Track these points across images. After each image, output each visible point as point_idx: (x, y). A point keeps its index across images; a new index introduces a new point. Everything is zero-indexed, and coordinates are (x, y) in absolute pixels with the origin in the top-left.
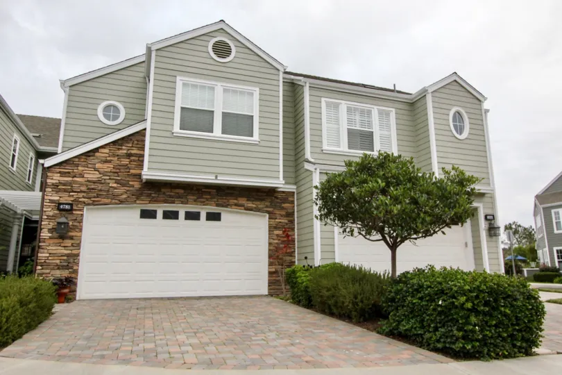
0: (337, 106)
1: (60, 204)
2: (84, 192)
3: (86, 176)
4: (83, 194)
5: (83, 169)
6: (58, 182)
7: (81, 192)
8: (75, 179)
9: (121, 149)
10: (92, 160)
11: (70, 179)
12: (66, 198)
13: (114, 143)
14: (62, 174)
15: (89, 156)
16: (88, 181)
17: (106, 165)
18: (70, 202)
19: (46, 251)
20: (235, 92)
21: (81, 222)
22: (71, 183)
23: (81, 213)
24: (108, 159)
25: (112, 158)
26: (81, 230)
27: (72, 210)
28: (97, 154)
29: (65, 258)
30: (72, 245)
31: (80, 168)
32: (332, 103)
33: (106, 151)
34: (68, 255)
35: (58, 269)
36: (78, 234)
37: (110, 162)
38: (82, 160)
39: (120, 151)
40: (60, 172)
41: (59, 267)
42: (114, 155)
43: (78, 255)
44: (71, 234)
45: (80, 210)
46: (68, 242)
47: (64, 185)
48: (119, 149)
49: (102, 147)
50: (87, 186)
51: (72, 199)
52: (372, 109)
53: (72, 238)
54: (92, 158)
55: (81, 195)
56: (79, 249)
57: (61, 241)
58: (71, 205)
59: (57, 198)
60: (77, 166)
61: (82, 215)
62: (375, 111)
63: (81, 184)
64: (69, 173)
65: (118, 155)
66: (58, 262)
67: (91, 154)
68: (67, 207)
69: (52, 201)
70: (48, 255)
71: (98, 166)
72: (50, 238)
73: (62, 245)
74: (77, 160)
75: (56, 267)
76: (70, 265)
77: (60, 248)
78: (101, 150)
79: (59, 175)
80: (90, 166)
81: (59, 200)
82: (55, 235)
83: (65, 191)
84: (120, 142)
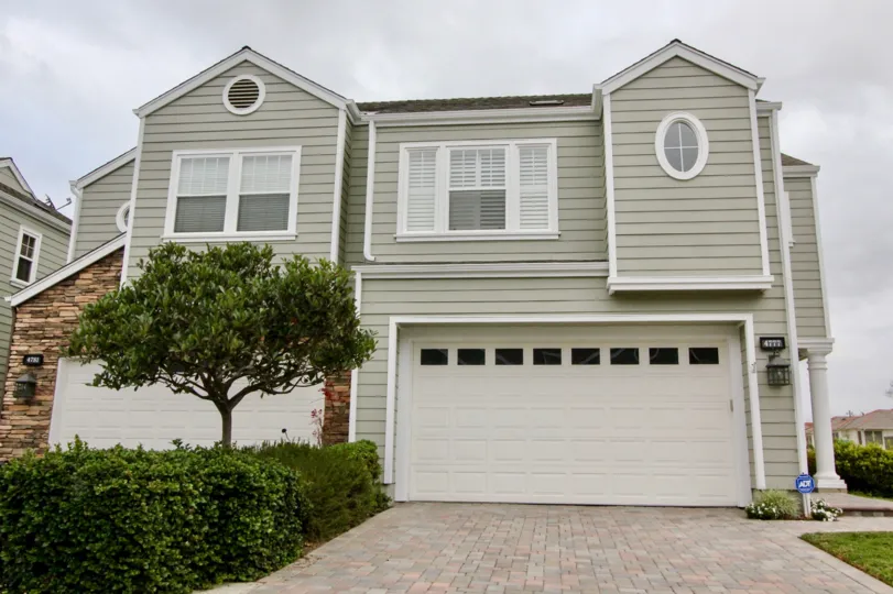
0: (431, 154)
1: (26, 356)
2: (59, 338)
3: (62, 314)
4: (57, 341)
5: (59, 304)
6: (28, 325)
7: (55, 337)
8: (50, 320)
9: (108, 271)
10: (71, 291)
11: (43, 320)
12: (36, 348)
13: (99, 262)
14: (34, 314)
15: (68, 286)
16: (65, 322)
17: (89, 296)
18: (41, 353)
19: (8, 422)
20: (261, 159)
21: (53, 380)
22: (43, 327)
23: (54, 367)
24: (92, 287)
25: (96, 286)
26: (52, 392)
27: (41, 362)
28: (77, 282)
29: (31, 431)
30: (40, 414)
31: (55, 304)
32: (421, 149)
33: (88, 275)
34: (33, 428)
35: (22, 447)
36: (48, 398)
37: (93, 291)
38: (59, 292)
39: (109, 274)
40: (31, 312)
41: (23, 445)
42: (99, 281)
43: (46, 428)
44: (39, 398)
45: (52, 364)
46: (35, 410)
47: (35, 329)
48: (106, 271)
49: (83, 271)
50: (63, 328)
51: (43, 348)
52: (506, 147)
53: (39, 403)
54: (71, 287)
55: (54, 342)
56: (49, 419)
57: (26, 407)
58: (41, 357)
59: (26, 348)
60: (52, 301)
61: (55, 370)
62: (512, 150)
63: (56, 327)
64: (41, 312)
65: (104, 281)
66: (22, 437)
67: (70, 282)
68: (36, 360)
69: (19, 353)
70: (10, 427)
71: (77, 299)
72: (16, 404)
73: (28, 413)
74: (51, 292)
75: (19, 445)
76: (36, 442)
77: (25, 417)
78: (83, 276)
79: (30, 315)
80: (67, 299)
81: (27, 351)
82: (21, 400)
83: (36, 337)
84: (107, 261)
